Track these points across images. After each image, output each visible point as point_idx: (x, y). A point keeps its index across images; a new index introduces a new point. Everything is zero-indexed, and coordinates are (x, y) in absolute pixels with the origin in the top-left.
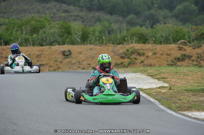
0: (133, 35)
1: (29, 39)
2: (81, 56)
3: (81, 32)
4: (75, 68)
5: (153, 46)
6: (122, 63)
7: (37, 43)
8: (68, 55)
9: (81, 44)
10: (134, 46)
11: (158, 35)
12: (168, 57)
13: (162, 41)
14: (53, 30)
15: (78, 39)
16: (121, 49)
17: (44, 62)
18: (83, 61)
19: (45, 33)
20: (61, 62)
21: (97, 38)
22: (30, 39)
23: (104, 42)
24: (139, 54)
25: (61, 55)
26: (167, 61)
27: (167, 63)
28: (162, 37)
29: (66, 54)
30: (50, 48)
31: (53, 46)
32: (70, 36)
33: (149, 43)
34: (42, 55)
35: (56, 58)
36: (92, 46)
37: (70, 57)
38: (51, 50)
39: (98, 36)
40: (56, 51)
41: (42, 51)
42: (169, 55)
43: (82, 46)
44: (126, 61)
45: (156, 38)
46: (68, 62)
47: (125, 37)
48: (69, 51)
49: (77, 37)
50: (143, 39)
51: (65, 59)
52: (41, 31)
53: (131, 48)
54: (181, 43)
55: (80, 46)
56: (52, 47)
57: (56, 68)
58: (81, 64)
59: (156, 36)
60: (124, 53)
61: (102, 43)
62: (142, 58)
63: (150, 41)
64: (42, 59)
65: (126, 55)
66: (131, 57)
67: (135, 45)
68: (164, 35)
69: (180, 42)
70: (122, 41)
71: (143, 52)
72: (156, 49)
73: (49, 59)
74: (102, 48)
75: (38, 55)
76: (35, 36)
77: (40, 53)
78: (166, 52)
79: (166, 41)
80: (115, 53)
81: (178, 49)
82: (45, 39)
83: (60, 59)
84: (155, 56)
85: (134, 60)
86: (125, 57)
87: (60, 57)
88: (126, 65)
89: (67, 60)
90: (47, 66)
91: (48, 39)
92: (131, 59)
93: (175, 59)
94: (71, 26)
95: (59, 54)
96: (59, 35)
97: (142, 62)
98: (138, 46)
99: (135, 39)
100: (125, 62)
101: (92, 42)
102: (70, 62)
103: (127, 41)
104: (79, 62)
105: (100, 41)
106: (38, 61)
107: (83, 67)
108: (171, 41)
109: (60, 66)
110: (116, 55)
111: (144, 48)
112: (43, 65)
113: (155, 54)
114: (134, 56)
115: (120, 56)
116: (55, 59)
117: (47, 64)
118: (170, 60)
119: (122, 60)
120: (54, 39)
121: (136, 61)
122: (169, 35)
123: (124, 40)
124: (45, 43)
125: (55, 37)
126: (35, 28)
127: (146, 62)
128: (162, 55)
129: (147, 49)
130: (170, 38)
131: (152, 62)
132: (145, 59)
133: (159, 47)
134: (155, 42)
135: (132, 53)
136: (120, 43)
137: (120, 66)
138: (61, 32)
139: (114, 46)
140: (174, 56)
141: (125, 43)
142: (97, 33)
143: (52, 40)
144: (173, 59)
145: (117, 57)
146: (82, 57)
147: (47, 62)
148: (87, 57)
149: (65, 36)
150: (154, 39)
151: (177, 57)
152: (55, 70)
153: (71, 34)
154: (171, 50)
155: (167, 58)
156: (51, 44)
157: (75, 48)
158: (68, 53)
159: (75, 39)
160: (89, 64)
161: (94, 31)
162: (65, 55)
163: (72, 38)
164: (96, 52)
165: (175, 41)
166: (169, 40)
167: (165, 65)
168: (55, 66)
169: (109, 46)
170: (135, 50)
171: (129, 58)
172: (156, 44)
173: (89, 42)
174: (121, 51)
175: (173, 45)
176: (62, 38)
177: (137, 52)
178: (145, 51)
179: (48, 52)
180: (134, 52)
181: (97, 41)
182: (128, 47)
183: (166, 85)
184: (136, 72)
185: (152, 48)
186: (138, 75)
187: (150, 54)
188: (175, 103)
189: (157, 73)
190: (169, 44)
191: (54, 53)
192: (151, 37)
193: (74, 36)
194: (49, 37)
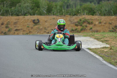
0: (85, 9)
1: (8, 10)
2: (46, 24)
3: (47, 6)
4: (42, 32)
5: (99, 17)
6: (76, 29)
7: (14, 13)
8: (37, 23)
9: (47, 15)
10: (85, 17)
11: (103, 9)
12: (110, 25)
13: (106, 14)
14: (26, 5)
15: (45, 11)
16: (76, 19)
17: (20, 28)
18: (48, 27)
19: (20, 6)
20: (32, 28)
21: (59, 11)
22: (10, 11)
23: (64, 14)
24: (89, 23)
25: (32, 23)
26: (109, 28)
27: (109, 30)
28: (106, 10)
29: (36, 22)
30: (24, 17)
31: (26, 16)
32: (39, 9)
33: (96, 15)
34: (18, 23)
35: (28, 25)
36: (55, 17)
37: (38, 25)
38: (25, 19)
39: (59, 9)
40: (28, 20)
41: (18, 19)
42: (111, 24)
43: (47, 17)
44: (79, 28)
45: (101, 11)
46: (37, 28)
47: (79, 10)
48: (38, 20)
49: (44, 10)
50: (92, 12)
51: (34, 25)
52: (18, 5)
53: (83, 18)
55: (46, 16)
56: (26, 17)
58: (47, 30)
59: (102, 9)
60: (78, 22)
62: (91, 26)
63: (97, 13)
64: (18, 25)
65: (79, 23)
66: (83, 25)
67: (86, 16)
68: (107, 9)
70: (76, 13)
71: (91, 21)
72: (101, 19)
73: (23, 25)
74: (62, 18)
75: (15, 23)
76: (13, 8)
77: (17, 21)
78: (109, 22)
79: (109, 13)
80: (71, 22)
82: (20, 11)
83: (31, 26)
84: (100, 25)
85: (85, 27)
86: (79, 25)
87: (31, 24)
88: (79, 31)
89: (36, 26)
90: (21, 31)
91: (23, 11)
92: (83, 27)
93: (115, 27)
94: (40, 1)
95: (31, 22)
96: (30, 8)
97: (91, 29)
98: (88, 17)
99: (86, 11)
100: (78, 28)
101: (54, 13)
102: (38, 28)
103: (80, 13)
104: (45, 28)
105: (61, 13)
106: (15, 27)
107: (47, 31)
108: (113, 13)
109: (31, 30)
110: (72, 24)
111: (92, 19)
112: (19, 30)
113: (100, 23)
114: (85, 24)
115: (75, 24)
116: (27, 26)
117: (22, 29)
118: (111, 27)
119: (76, 27)
120: (27, 11)
121: (87, 28)
122: (111, 9)
123: (78, 13)
124: (20, 14)
125: (28, 9)
126: (14, 3)
127: (94, 29)
128: (105, 23)
129: (95, 19)
130: (112, 11)
131: (98, 29)
132: (93, 27)
133: (103, 18)
134: (100, 15)
135: (84, 22)
136: (75, 15)
137: (75, 32)
138: (32, 6)
139: (70, 17)
140: (114, 25)
141: (79, 15)
142: (58, 7)
143: (25, 12)
144: (113, 27)
145: (73, 25)
148: (51, 25)
149: (35, 9)
150: (100, 12)
152: (27, 34)
153: (39, 8)
154: (112, 20)
155: (109, 26)
156: (25, 14)
157: (42, 18)
158: (37, 22)
159: (42, 11)
161: (56, 6)
162: (35, 23)
163: (40, 11)
165: (115, 14)
166: (111, 13)
167: (108, 31)
168: (27, 31)
169: (67, 17)
170: (86, 20)
171: (81, 26)
172: (102, 16)
173: (52, 13)
174: (76, 21)
175: (113, 17)
176: (33, 10)
177: (88, 22)
178: (93, 21)
179: (23, 20)
180: (85, 21)
181: (58, 13)
182: (81, 17)
183: (108, 46)
184: (86, 36)
185: (98, 19)
186: (88, 38)
187: (97, 23)
188: (114, 59)
189: (102, 37)
190: (111, 16)
191: (27, 21)
192: (98, 11)
193: (41, 9)
194: (24, 10)
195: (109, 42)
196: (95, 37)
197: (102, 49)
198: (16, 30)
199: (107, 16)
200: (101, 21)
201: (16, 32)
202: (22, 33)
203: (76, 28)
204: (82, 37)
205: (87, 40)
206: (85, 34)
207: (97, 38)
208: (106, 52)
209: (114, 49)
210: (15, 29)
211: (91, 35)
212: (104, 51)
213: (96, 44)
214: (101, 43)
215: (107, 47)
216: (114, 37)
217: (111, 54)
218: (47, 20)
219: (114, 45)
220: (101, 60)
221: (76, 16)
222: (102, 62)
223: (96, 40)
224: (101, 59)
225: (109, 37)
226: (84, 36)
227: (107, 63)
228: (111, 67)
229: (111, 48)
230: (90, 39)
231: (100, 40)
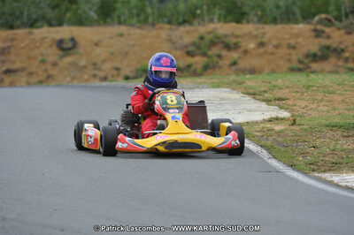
0: (214, 3)
2: (98, 50)
4: (86, 77)
5: (257, 29)
6: (189, 66)
8: (70, 49)
9: (99, 25)
10: (215, 29)
11: (270, 4)
12: (292, 51)
13: (278, 17)
15: (92, 14)
16: (187, 35)
17: (18, 65)
18: (104, 61)
20: (55, 65)
21: (135, 11)
23: (150, 20)
24: (228, 47)
25: (55, 50)
26: (289, 60)
27: (288, 65)
28: (278, 7)
29: (66, 47)
30: (31, 33)
31: (37, 28)
32: (74, 6)
33: (248, 22)
34: (12, 50)
35: (42, 55)
36: (123, 29)
37: (74, 54)
38: (32, 37)
39: (137, 7)
40: (43, 39)
41: (13, 40)
42: (294, 48)
43: (102, 29)
44: (199, 61)
45: (263, 10)
46: (70, 64)
47: (196, 8)
48: (72, 39)
49: (90, 9)
50: (237, 14)
51: (62, 57)
53: (209, 33)
54: (320, 22)
55: (95, 29)
56: (35, 31)
57: (43, 77)
58: (100, 69)
59: (265, 4)
60: (194, 44)
61: (145, 21)
62: (235, 55)
63: (251, 17)
64: (12, 58)
65: (198, 48)
66: (210, 53)
67: (218, 25)
68: (281, 3)
69: (317, 18)
70: (189, 18)
71: (234, 40)
72: (264, 34)
73: (29, 58)
74: (144, 32)
75: (4, 49)
77: (8, 44)
78: (287, 42)
79: (287, 17)
80: (173, 43)
81: (313, 34)
82: (18, 13)
83: (52, 59)
84: (262, 50)
85: (216, 59)
86: (197, 52)
87: (53, 54)
88: (199, 71)
89: (68, 60)
90: (23, 74)
91: (25, 13)
92: (209, 57)
93: (307, 56)
96: (49, 5)
97: (234, 63)
98: (224, 29)
99: (217, 11)
100: (196, 63)
101: (122, 19)
102: (75, 65)
103: (201, 17)
104: (95, 64)
105: (142, 18)
106: (4, 62)
107: (102, 74)
108: (298, 15)
109: (53, 72)
110: (176, 49)
111: (238, 33)
112: (14, 71)
113: (262, 44)
114: (215, 51)
115: (185, 50)
116: (40, 58)
117: (23, 69)
118: (294, 58)
119: (190, 60)
120: (40, 13)
121: (221, 63)
122: (294, 3)
123: (194, 15)
124: (19, 23)
125: (41, 9)
127: (242, 64)
128: (277, 47)
129: (245, 35)
130: (296, 10)
131: (256, 63)
132: (240, 58)
133: (271, 30)
134: (262, 20)
135: (213, 44)
136: (185, 22)
137: (186, 73)
139: (170, 29)
140: (305, 50)
141: (196, 22)
143: (34, 16)
144: (301, 58)
145: (179, 53)
146: (100, 52)
147: (24, 65)
148: (112, 54)
149: (63, 7)
150: (259, 13)
151: (312, 52)
152: (41, 82)
153: (76, 3)
154: (297, 35)
155: (290, 54)
156: (32, 24)
157: (85, 34)
158: (70, 45)
159: (85, 13)
160: (118, 69)
162: (62, 49)
163: (80, 11)
164: (132, 43)
165: (307, 16)
166: (294, 14)
167: (285, 69)
168: (40, 73)
169: (161, 28)
170: (218, 38)
171: (204, 55)
172: (265, 23)
173: (116, 19)
174: (187, 40)
175: (301, 26)
176: (56, 11)
177: (223, 42)
178: (239, 39)
179: (26, 42)
180: (216, 40)
181: (133, 17)
182: (202, 30)
183: (285, 114)
184: (218, 86)
185: (255, 33)
186: (224, 93)
187: (252, 46)
188: (304, 154)
189: (266, 89)
190: (294, 23)
191: (38, 44)
192: (253, 8)
193: (83, 6)
194: (29, 10)
195: (290, 102)
196: (245, 88)
197: (269, 125)
198: (8, 72)
199: (281, 23)
200: (263, 40)
201: (7, 79)
202: (24, 79)
203: (187, 63)
204: (208, 90)
205: (222, 99)
206: (214, 80)
207: (251, 91)
208: (279, 133)
209: (302, 122)
210: (4, 68)
211: (234, 81)
212: (273, 130)
213: (250, 111)
214: (264, 105)
215: (282, 119)
216: (304, 86)
217: (293, 138)
218: (100, 41)
219: (303, 110)
220: (266, 159)
221: (187, 25)
222: (267, 164)
223: (248, 98)
224: (264, 154)
225: (288, 87)
226: (214, 87)
227: (281, 167)
228: (293, 179)
229: (294, 121)
230: (230, 95)
231: (261, 97)
